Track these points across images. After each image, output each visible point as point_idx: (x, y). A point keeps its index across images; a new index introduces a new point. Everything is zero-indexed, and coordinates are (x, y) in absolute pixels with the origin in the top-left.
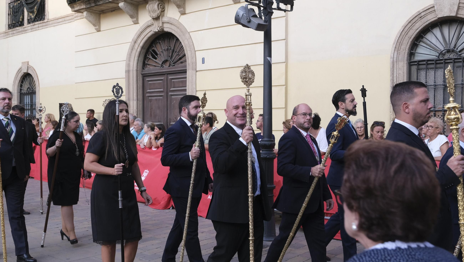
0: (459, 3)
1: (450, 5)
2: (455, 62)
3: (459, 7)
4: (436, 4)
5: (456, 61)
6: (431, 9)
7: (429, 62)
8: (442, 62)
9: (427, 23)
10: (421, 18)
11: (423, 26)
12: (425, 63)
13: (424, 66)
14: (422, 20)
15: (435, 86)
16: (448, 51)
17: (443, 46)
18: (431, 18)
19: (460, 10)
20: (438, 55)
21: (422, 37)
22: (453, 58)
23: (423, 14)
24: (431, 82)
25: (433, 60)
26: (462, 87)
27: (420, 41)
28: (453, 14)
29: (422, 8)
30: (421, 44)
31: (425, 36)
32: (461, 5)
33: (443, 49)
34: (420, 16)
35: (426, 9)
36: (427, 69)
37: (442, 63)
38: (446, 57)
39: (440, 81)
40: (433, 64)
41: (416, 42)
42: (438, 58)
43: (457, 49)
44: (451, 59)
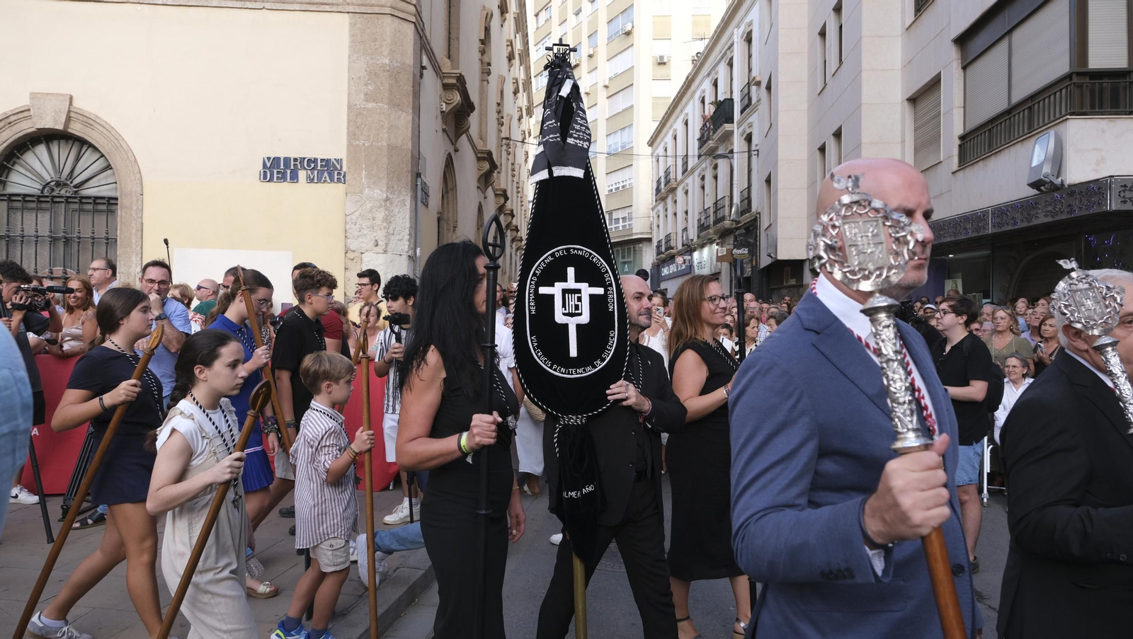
0: (69, 112)
1: (55, 112)
2: (68, 202)
3: (68, 119)
4: (33, 107)
5: (70, 200)
6: (24, 113)
7: (28, 199)
8: (48, 199)
9: (21, 134)
10: (10, 123)
11: (13, 138)
12: (20, 199)
13: (19, 205)
14: (12, 128)
15: (37, 237)
16: (58, 184)
17: (50, 175)
18: (27, 127)
19: (72, 123)
20: (41, 187)
21: (18, 158)
22: (65, 195)
23: (13, 118)
24: (29, 231)
25: (33, 196)
26: (79, 242)
27: (15, 163)
28: (60, 127)
29: (12, 109)
30: (17, 167)
31: (21, 155)
32: (72, 114)
33: (50, 180)
34: (8, 121)
35: (16, 112)
36: (23, 209)
37: (48, 202)
38: (55, 194)
39: (44, 231)
40: (34, 201)
41: (5, 163)
42: (42, 192)
43: (71, 182)
44: (62, 197)
